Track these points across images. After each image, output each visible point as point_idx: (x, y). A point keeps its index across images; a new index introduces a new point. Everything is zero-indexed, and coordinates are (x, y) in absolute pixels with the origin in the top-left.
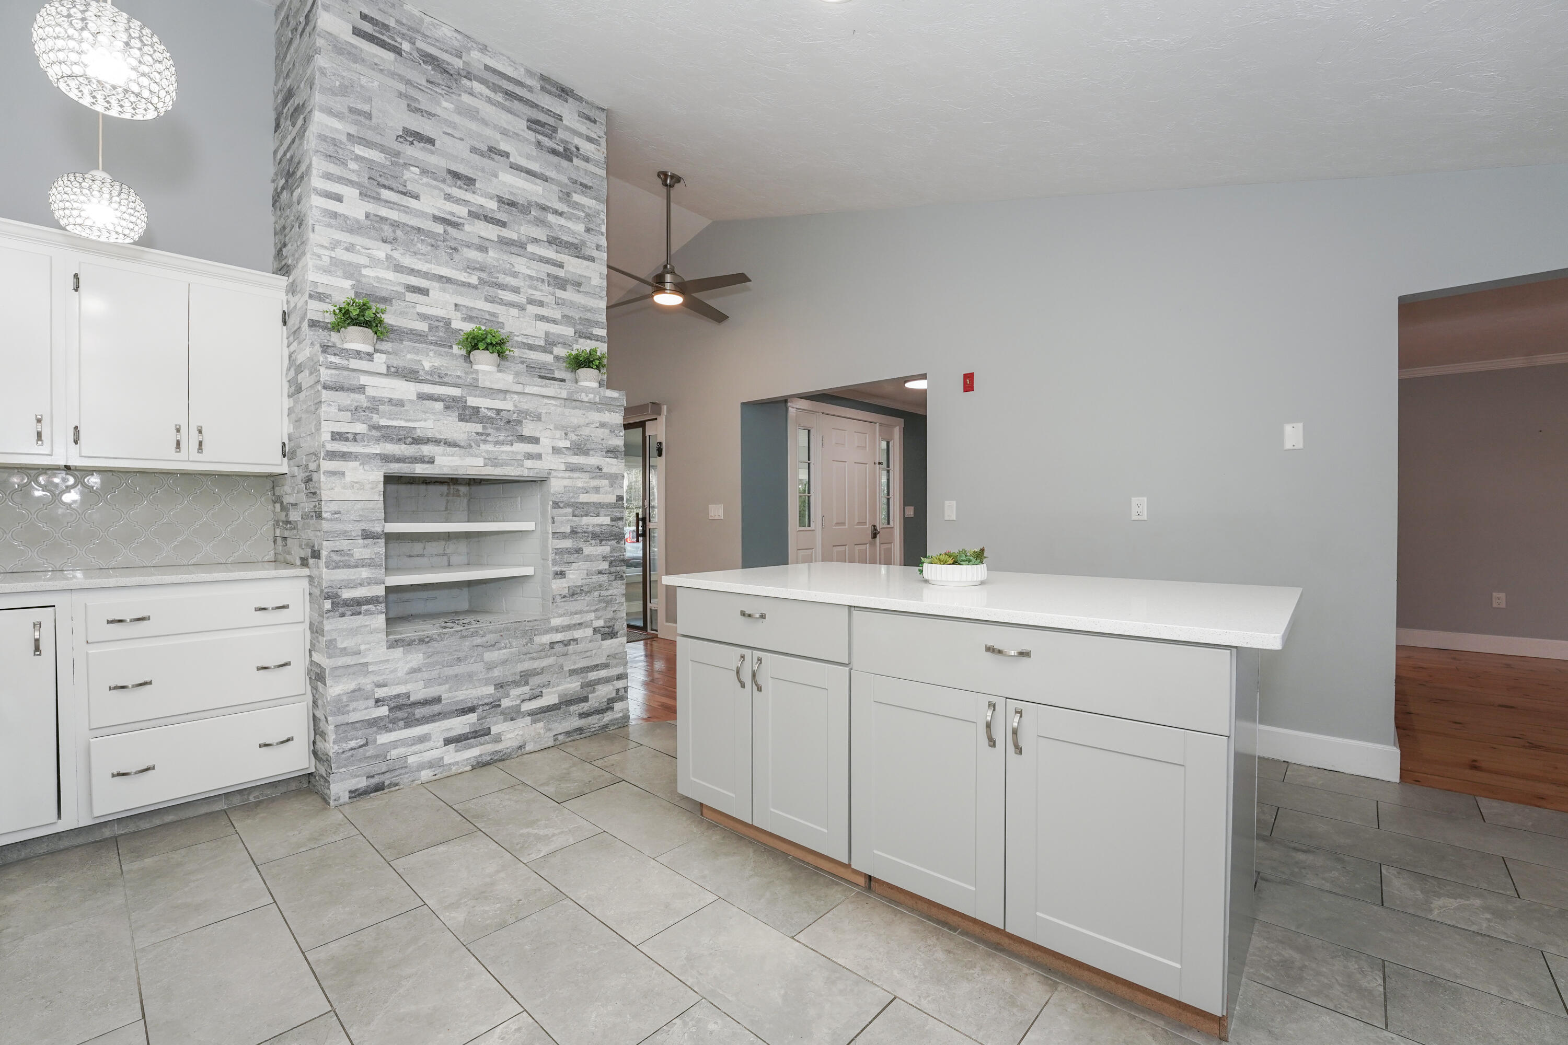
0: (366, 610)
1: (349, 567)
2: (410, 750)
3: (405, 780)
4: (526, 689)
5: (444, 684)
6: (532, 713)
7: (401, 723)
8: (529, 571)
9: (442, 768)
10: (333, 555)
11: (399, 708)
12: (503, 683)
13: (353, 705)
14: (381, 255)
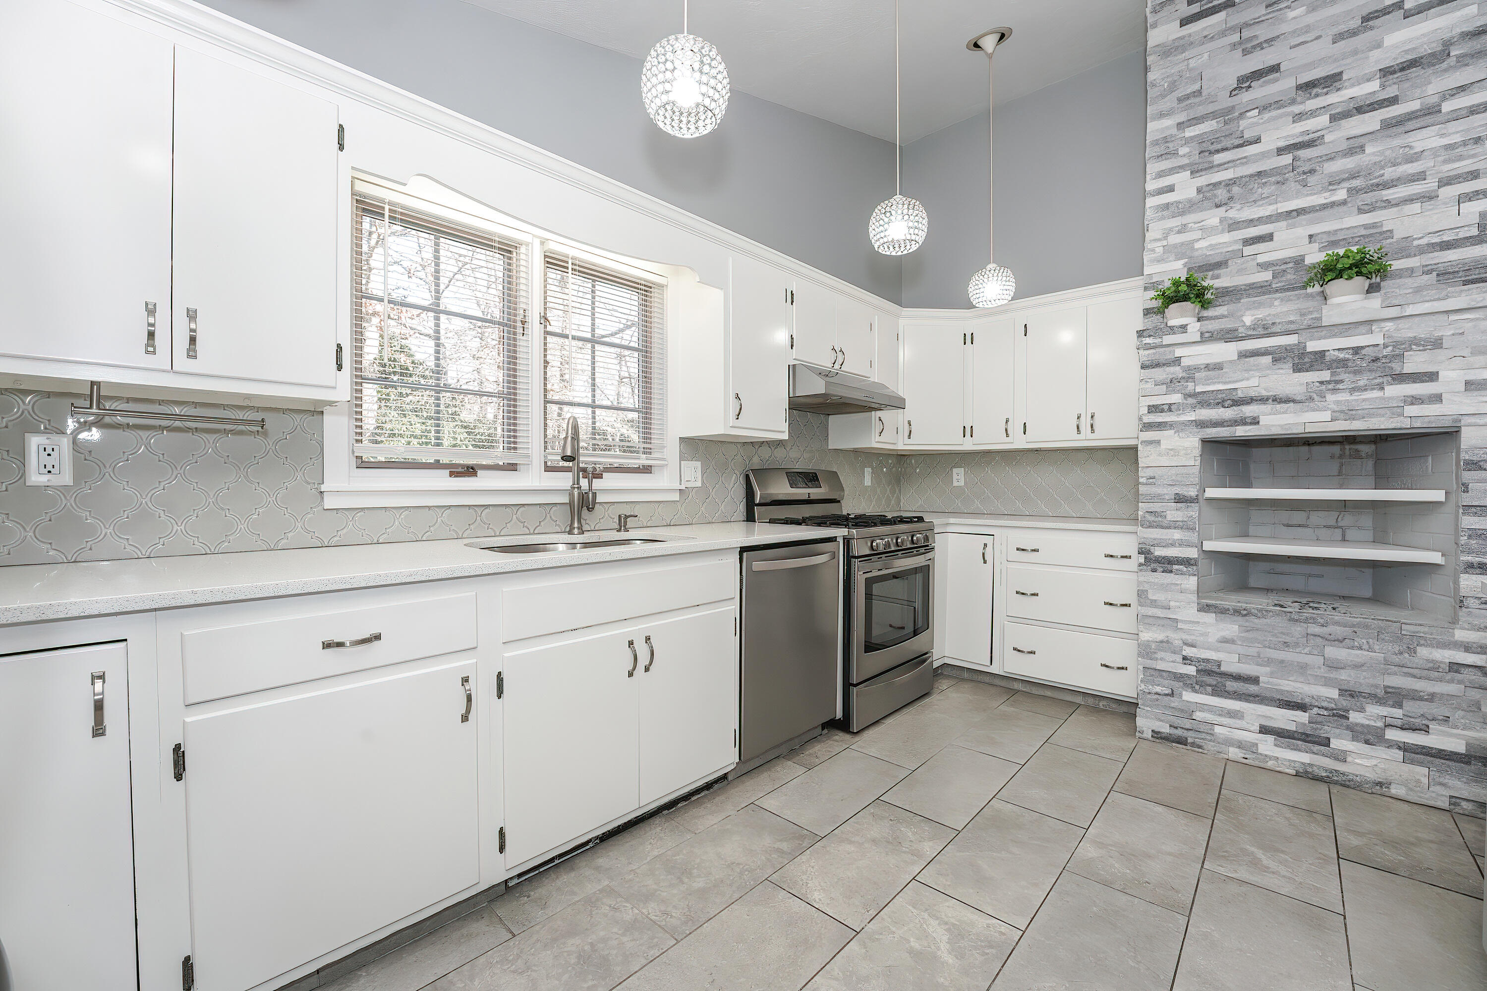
0: (1177, 570)
1: (1162, 527)
2: (1218, 720)
3: (1210, 747)
4: (1398, 712)
5: (1264, 666)
6: (1405, 748)
7: (1209, 689)
8: (1435, 557)
9: (1255, 755)
10: (1147, 515)
11: (1209, 673)
12: (1355, 692)
13: (1160, 655)
14: (1215, 221)
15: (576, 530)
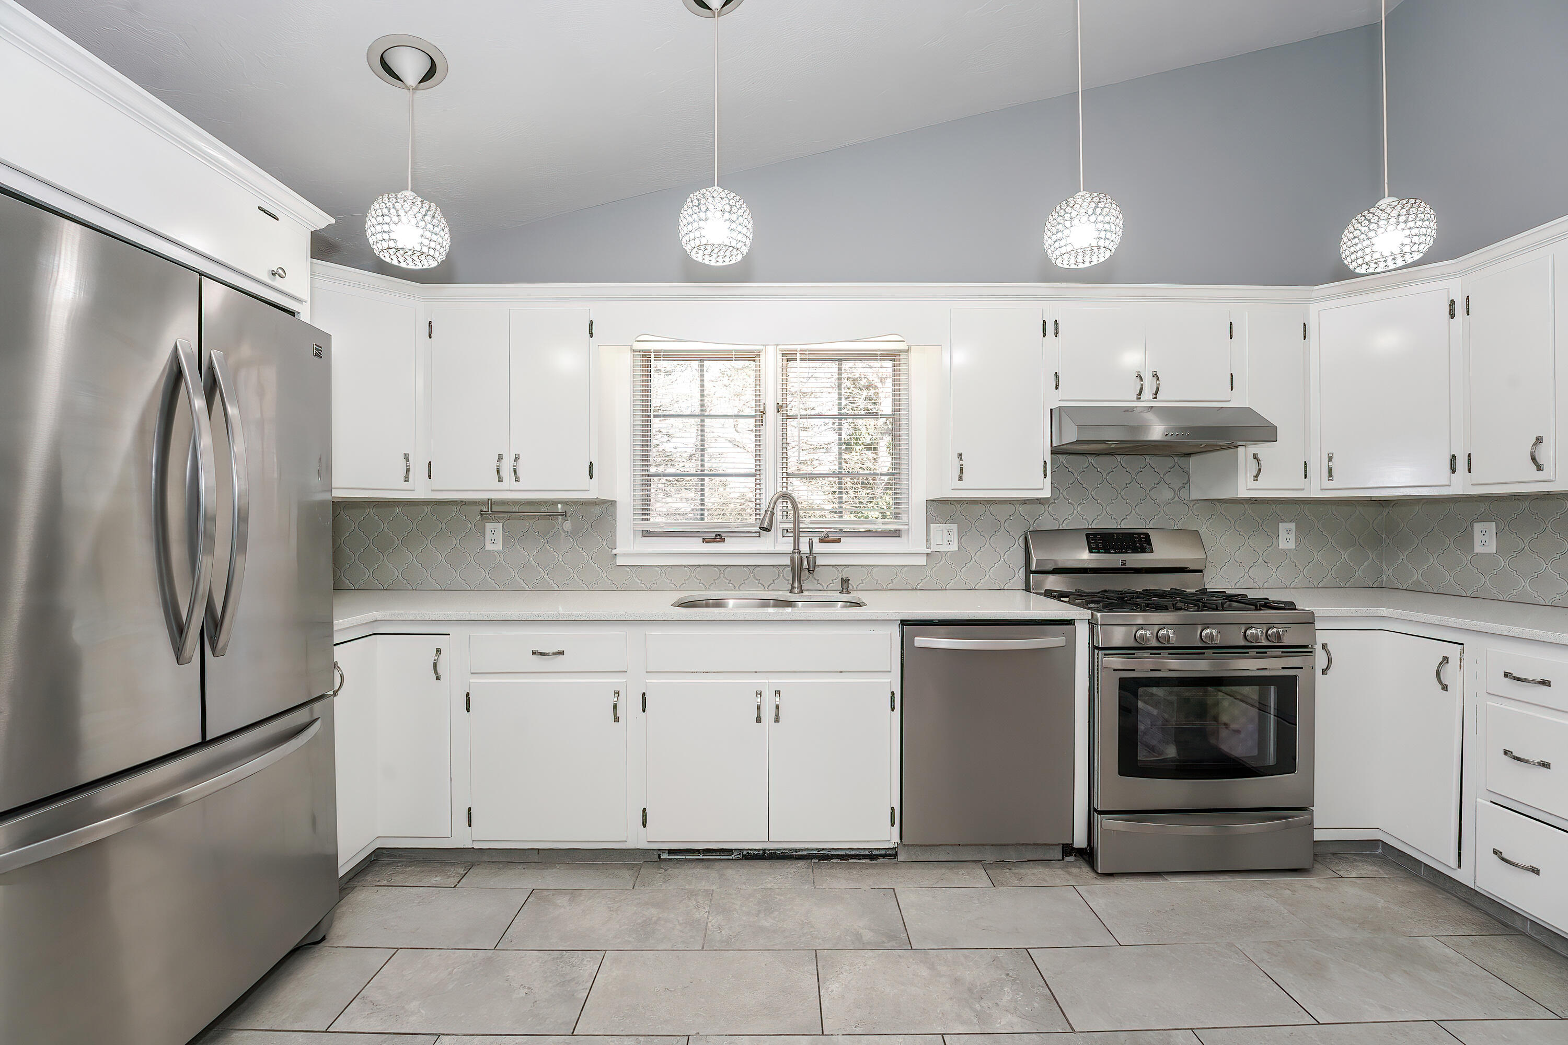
15: (796, 589)
